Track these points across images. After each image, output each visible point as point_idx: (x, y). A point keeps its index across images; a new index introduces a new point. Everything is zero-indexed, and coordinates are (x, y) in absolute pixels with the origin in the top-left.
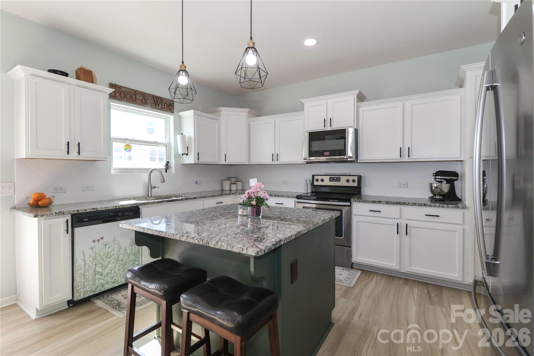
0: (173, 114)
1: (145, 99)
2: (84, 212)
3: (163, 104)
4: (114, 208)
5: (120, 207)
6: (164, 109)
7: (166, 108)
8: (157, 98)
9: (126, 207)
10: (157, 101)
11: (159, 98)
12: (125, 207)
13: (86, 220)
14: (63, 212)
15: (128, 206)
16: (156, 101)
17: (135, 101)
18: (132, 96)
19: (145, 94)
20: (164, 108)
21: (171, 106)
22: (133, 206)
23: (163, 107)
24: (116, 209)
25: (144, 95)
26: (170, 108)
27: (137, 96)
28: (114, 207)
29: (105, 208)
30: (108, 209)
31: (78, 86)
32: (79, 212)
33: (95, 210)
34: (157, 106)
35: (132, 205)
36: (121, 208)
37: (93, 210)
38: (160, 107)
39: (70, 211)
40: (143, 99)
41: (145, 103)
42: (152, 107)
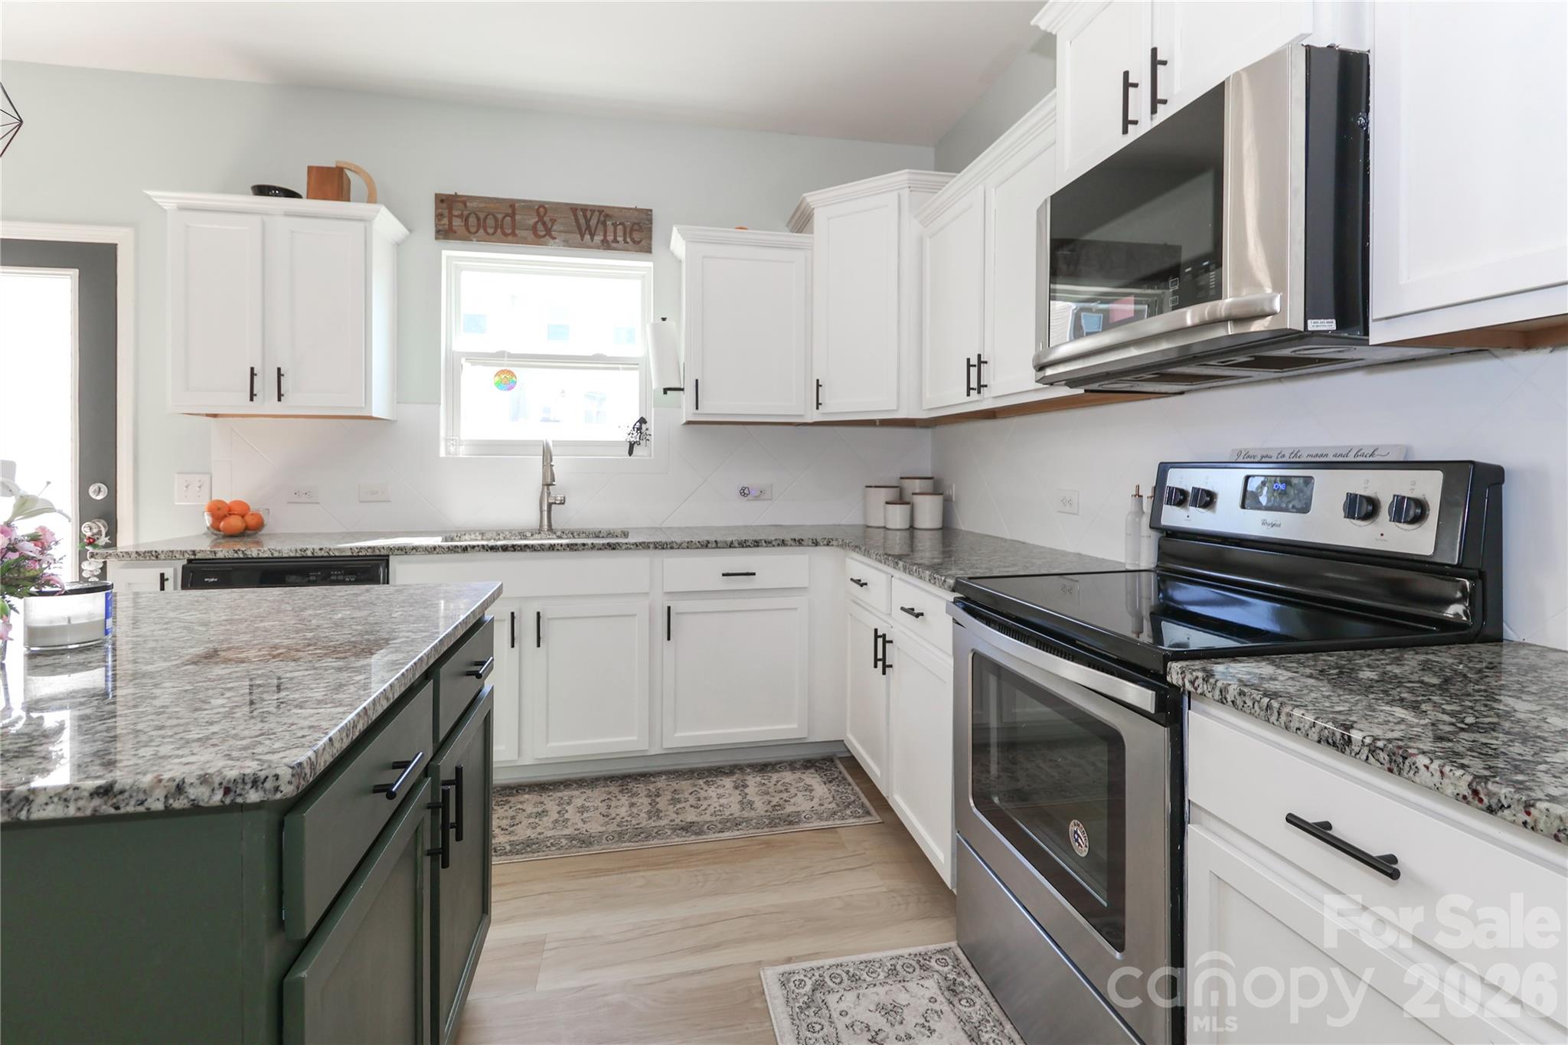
0: (649, 254)
1: (544, 224)
2: (211, 557)
3: (610, 228)
4: (298, 555)
5: (316, 554)
6: (614, 245)
7: (620, 239)
8: (589, 214)
9: (336, 557)
10: (588, 221)
11: (593, 211)
12: (331, 554)
13: (212, 580)
14: (156, 552)
15: (344, 554)
16: (582, 221)
17: (514, 234)
18: (502, 221)
19: (544, 208)
20: (615, 241)
21: (640, 230)
22: (360, 554)
23: (610, 238)
24: (303, 557)
25: (541, 209)
26: (637, 236)
27: (517, 217)
28: (299, 551)
29: (268, 552)
30: (280, 555)
31: (288, 214)
32: (197, 557)
33: (242, 556)
34: (587, 237)
35: (357, 551)
36: (322, 557)
37: (236, 556)
38: (598, 238)
39: (172, 552)
40: (536, 223)
41: (544, 236)
42: (568, 244)
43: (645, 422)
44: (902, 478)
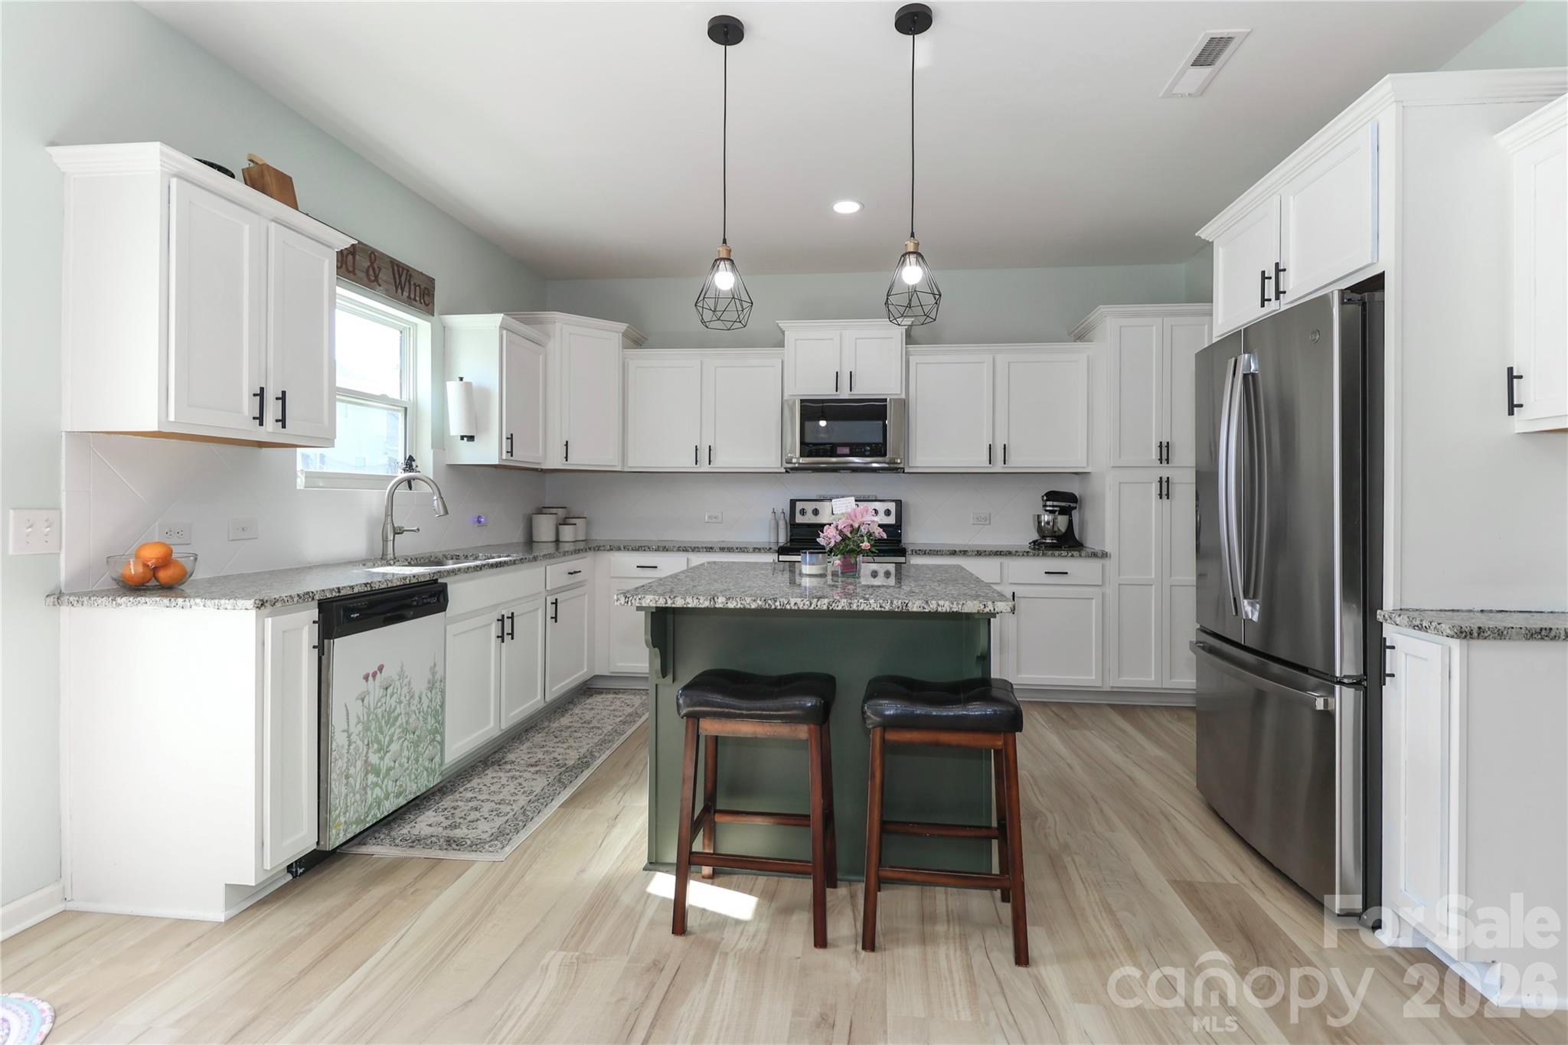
0: (431, 317)
1: (374, 269)
2: (350, 592)
3: (413, 287)
6: (414, 302)
7: (418, 299)
8: (401, 270)
10: (400, 277)
11: (403, 269)
13: (356, 615)
16: (397, 276)
17: (353, 272)
18: (346, 258)
19: (375, 255)
20: (415, 300)
21: (429, 295)
23: (412, 296)
25: (373, 256)
26: (427, 299)
27: (357, 257)
31: (275, 220)
32: (341, 594)
34: (399, 291)
36: (414, 583)
38: (406, 294)
39: (323, 591)
40: (369, 267)
41: (373, 281)
42: (388, 293)
43: (414, 461)
44: (544, 508)
